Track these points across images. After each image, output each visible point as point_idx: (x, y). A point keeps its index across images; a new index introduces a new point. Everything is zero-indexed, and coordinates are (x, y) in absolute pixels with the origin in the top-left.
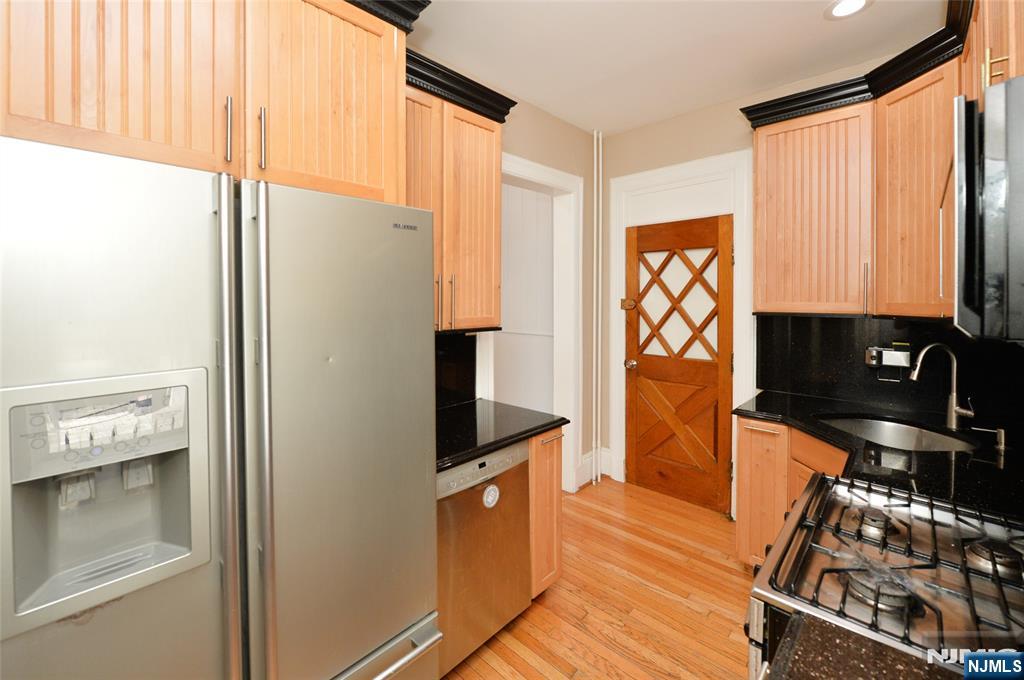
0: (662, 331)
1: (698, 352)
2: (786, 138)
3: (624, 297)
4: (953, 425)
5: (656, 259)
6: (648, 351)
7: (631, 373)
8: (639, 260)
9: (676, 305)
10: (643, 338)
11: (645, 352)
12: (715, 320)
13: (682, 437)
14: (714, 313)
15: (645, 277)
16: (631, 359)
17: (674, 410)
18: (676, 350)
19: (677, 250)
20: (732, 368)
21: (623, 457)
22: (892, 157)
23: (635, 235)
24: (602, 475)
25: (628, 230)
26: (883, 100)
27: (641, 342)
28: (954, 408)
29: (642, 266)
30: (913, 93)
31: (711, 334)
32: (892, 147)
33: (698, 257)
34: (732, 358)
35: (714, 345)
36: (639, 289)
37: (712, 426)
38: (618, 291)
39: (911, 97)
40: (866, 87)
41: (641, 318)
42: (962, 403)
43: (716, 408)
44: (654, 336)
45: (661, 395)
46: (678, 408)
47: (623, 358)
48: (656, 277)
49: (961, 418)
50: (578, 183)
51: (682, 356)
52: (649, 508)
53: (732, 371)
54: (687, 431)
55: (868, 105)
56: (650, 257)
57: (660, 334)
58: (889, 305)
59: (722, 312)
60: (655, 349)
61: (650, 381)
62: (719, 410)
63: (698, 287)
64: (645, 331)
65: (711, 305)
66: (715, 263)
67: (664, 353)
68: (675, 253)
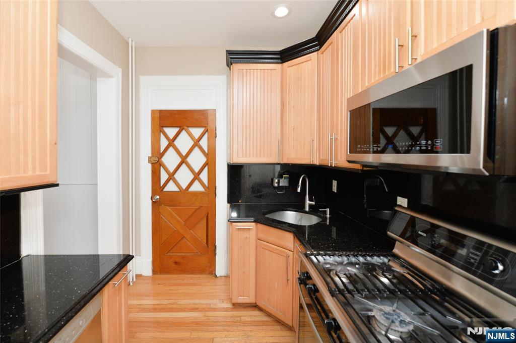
0: (175, 176)
1: (197, 187)
2: (246, 72)
3: (150, 155)
4: (307, 209)
5: (171, 132)
6: (167, 189)
7: (155, 204)
8: (161, 131)
9: (184, 160)
10: (163, 182)
11: (165, 190)
12: (207, 167)
13: (188, 238)
14: (206, 164)
15: (164, 143)
16: (155, 195)
17: (184, 223)
18: (184, 187)
19: (184, 127)
20: (216, 194)
21: (151, 259)
22: (289, 91)
23: (157, 115)
24: (137, 276)
25: (153, 112)
26: (286, 64)
27: (162, 184)
28: (308, 202)
29: (162, 136)
30: (299, 64)
31: (204, 176)
32: (289, 87)
33: (197, 132)
34: (216, 188)
35: (206, 182)
36: (160, 150)
37: (205, 227)
38: (146, 151)
39: (298, 65)
40: (279, 56)
41: (162, 168)
42: (310, 200)
43: (207, 217)
44: (171, 179)
45: (175, 215)
46: (186, 221)
47: (150, 195)
48: (171, 143)
49: (310, 206)
50: (118, 72)
51: (187, 190)
52: (172, 288)
53: (216, 196)
54: (192, 234)
55: (279, 65)
56: (167, 130)
57: (174, 178)
58: (288, 158)
59: (210, 164)
60: (171, 187)
61: (168, 207)
62: (209, 218)
63: (196, 149)
64: (164, 176)
65: (204, 160)
66: (206, 136)
67: (176, 189)
68: (183, 129)
